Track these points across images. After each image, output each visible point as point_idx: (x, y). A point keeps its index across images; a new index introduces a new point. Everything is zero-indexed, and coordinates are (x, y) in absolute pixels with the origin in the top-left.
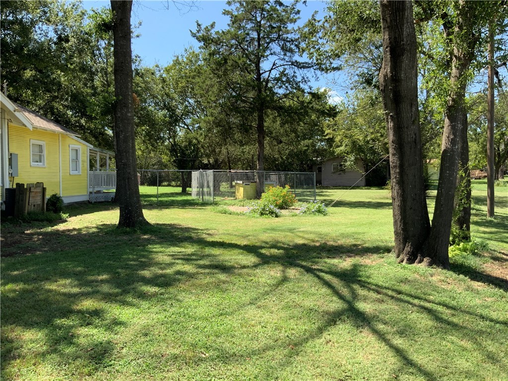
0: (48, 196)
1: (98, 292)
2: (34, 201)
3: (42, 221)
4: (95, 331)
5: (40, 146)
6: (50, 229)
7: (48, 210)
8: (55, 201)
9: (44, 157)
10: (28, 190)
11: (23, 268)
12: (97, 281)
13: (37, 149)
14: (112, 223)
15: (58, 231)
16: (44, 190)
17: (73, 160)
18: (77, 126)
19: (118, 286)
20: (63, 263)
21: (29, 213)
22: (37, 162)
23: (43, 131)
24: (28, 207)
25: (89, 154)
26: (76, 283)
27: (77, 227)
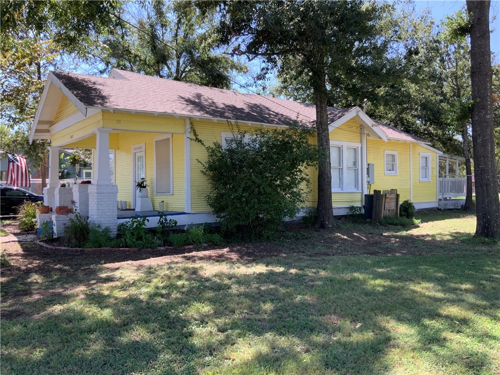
0: (401, 202)
1: (463, 301)
2: (389, 207)
3: (396, 225)
4: (468, 340)
5: (393, 156)
6: (404, 233)
7: (401, 215)
8: (407, 207)
9: (396, 166)
10: (384, 196)
11: (387, 267)
12: (461, 290)
13: (390, 159)
14: (466, 232)
15: (412, 235)
16: (398, 196)
17: (423, 167)
18: (426, 134)
19: (486, 298)
20: (423, 267)
21: (385, 218)
22: (390, 170)
23: (396, 142)
24: (384, 212)
25: (438, 160)
26: (440, 287)
27: (430, 233)
